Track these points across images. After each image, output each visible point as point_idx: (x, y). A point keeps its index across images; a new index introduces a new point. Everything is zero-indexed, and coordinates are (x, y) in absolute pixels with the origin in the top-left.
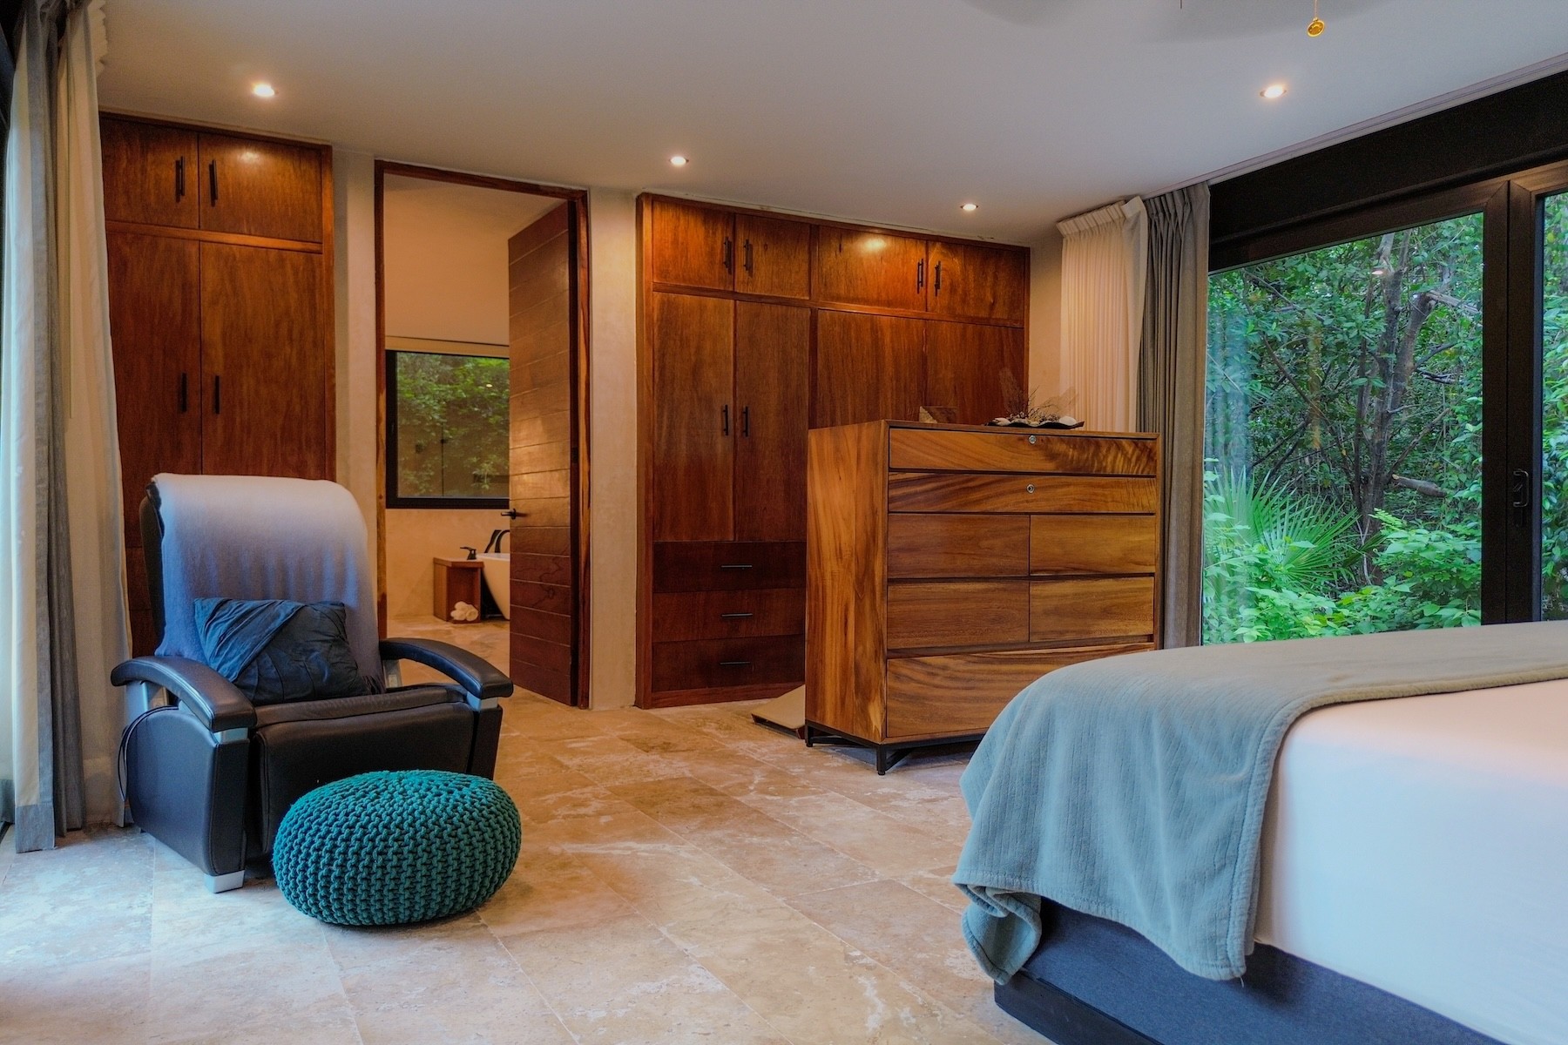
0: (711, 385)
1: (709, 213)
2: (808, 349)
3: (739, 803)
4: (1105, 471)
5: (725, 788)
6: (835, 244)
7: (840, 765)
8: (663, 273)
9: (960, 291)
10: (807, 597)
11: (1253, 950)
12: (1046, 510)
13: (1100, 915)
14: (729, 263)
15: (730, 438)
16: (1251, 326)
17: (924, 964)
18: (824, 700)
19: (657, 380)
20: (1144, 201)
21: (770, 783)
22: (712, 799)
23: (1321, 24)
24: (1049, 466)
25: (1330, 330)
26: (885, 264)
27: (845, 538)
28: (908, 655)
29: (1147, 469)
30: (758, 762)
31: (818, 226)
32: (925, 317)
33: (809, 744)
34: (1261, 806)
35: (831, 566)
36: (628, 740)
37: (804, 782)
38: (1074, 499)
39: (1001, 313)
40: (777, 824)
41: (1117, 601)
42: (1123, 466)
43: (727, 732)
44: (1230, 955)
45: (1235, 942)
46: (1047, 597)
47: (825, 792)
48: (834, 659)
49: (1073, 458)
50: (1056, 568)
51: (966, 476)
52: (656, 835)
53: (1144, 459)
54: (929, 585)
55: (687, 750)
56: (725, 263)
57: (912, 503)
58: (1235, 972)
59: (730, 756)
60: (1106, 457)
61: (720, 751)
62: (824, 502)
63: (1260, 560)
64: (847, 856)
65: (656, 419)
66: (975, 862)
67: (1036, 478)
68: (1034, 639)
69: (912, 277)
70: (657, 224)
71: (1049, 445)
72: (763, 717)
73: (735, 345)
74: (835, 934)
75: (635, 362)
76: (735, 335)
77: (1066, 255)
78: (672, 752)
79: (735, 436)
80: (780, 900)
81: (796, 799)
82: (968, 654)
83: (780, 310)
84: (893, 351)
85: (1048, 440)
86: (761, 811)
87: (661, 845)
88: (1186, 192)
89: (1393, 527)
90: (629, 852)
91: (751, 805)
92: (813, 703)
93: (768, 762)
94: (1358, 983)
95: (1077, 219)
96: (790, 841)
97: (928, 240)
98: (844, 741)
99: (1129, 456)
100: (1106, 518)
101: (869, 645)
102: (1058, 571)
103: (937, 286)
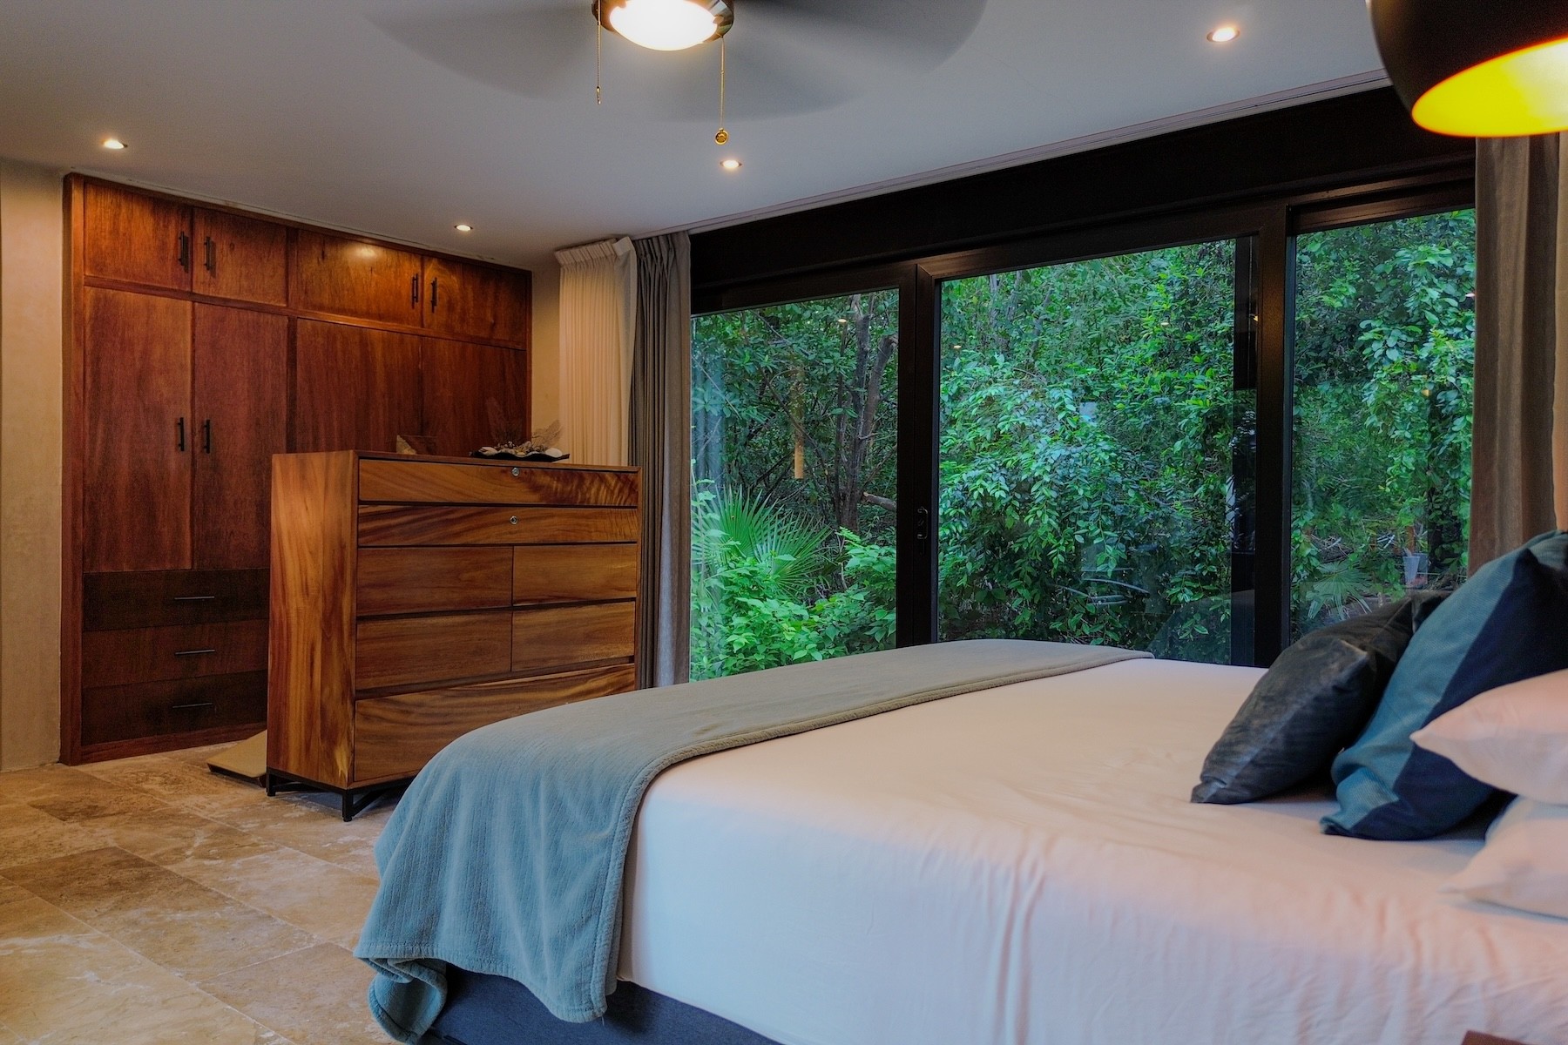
0: (162, 395)
1: (160, 203)
2: (285, 359)
3: (169, 873)
4: (589, 502)
5: (156, 857)
6: (316, 250)
7: (303, 814)
8: (98, 265)
9: (458, 309)
10: (270, 636)
11: (615, 988)
12: (530, 540)
13: (491, 972)
14: (185, 260)
15: (187, 456)
16: (748, 357)
17: (342, 1034)
18: (287, 747)
19: (89, 386)
20: (633, 242)
21: (213, 845)
22: (136, 872)
23: (726, 135)
24: (533, 498)
25: (814, 365)
26: (375, 275)
27: (311, 573)
28: (378, 694)
29: (629, 500)
30: (204, 820)
31: (297, 230)
32: (421, 333)
33: (271, 793)
34: (621, 860)
35: (296, 602)
36: (41, 807)
37: (254, 839)
38: (559, 530)
39: (501, 334)
40: (210, 894)
41: (598, 626)
42: (606, 497)
43: (173, 786)
44: (593, 999)
45: (597, 986)
46: (529, 626)
47: (277, 848)
48: (298, 702)
49: (556, 489)
50: (540, 597)
51: (445, 509)
52: (55, 924)
53: (626, 491)
54: (405, 621)
55: (119, 813)
56: (180, 260)
57: (385, 537)
58: (597, 1013)
59: (172, 816)
60: (589, 489)
61: (159, 811)
62: (289, 533)
63: (751, 572)
64: (284, 922)
65: (87, 431)
66: (375, 934)
67: (518, 510)
68: (516, 668)
69: (406, 291)
70: (92, 212)
71: (533, 477)
72: (219, 766)
73: (194, 351)
74: (249, 1015)
75: (61, 365)
76: (193, 340)
77: (563, 283)
78: (98, 817)
79: (193, 453)
80: (193, 985)
81: (240, 861)
82: (446, 688)
83: (251, 316)
84: (385, 366)
85: (532, 473)
86: (195, 880)
87: (56, 937)
88: (670, 238)
89: (853, 543)
90: (11, 951)
91: (183, 875)
92: (276, 750)
93: (217, 819)
94: (693, 1008)
95: (573, 251)
96: (221, 913)
97: (424, 255)
98: (305, 787)
99: (612, 488)
100: (590, 547)
101: (336, 687)
102: (541, 600)
103: (434, 303)
